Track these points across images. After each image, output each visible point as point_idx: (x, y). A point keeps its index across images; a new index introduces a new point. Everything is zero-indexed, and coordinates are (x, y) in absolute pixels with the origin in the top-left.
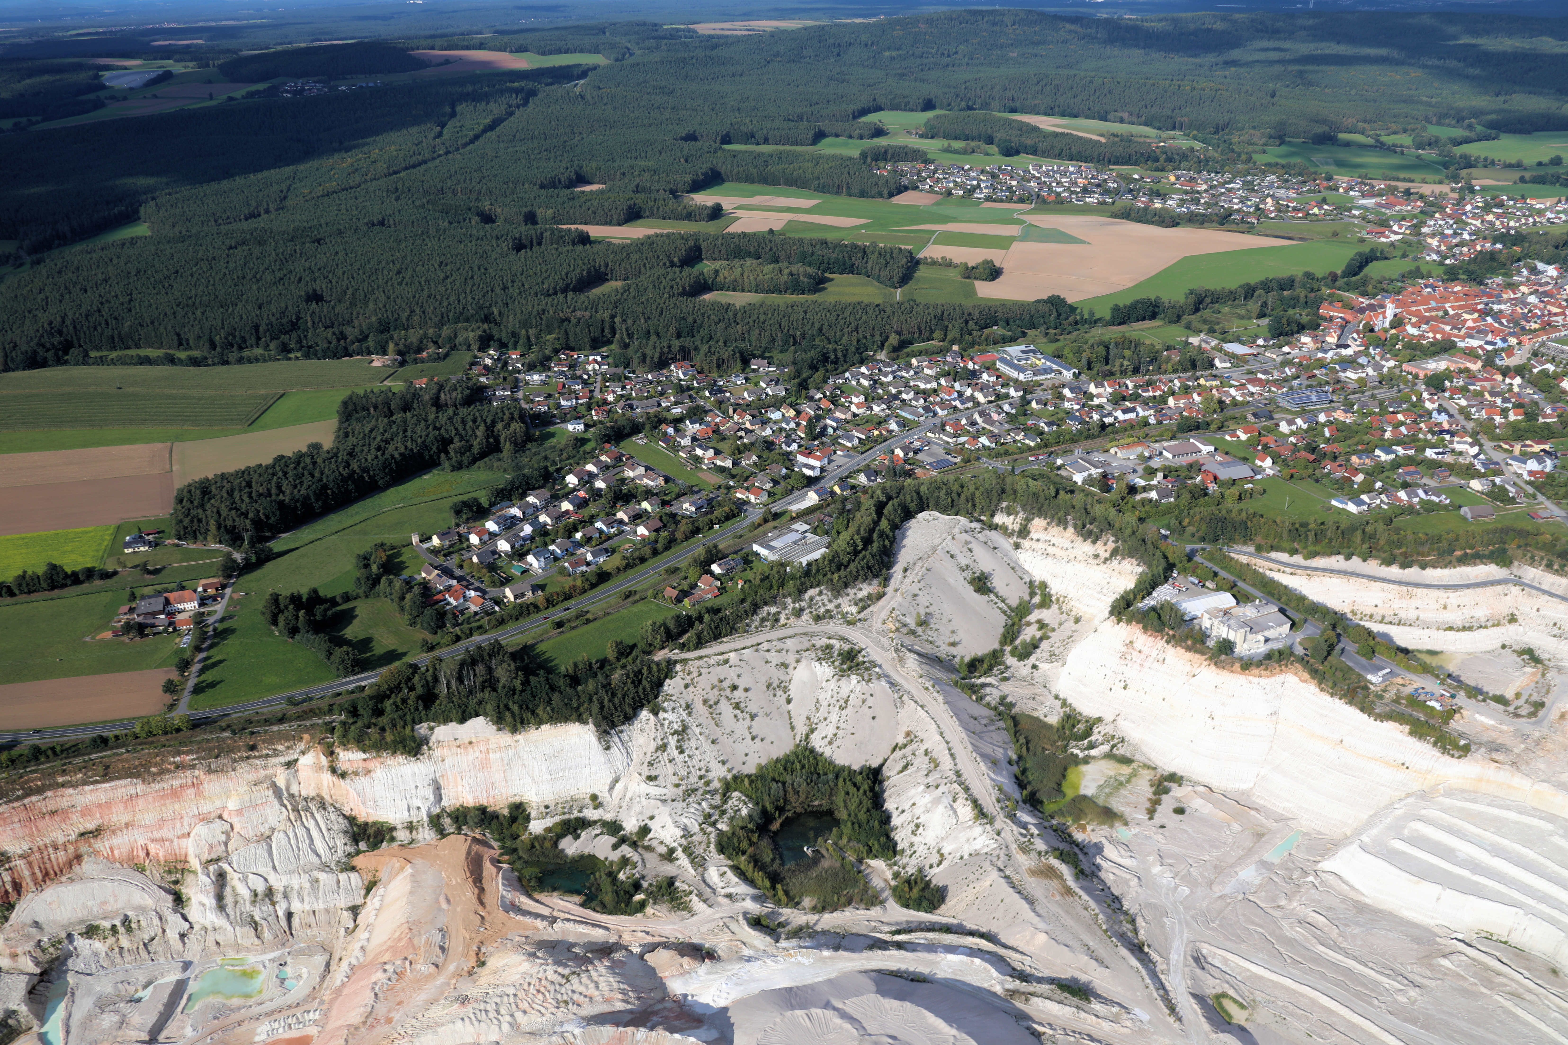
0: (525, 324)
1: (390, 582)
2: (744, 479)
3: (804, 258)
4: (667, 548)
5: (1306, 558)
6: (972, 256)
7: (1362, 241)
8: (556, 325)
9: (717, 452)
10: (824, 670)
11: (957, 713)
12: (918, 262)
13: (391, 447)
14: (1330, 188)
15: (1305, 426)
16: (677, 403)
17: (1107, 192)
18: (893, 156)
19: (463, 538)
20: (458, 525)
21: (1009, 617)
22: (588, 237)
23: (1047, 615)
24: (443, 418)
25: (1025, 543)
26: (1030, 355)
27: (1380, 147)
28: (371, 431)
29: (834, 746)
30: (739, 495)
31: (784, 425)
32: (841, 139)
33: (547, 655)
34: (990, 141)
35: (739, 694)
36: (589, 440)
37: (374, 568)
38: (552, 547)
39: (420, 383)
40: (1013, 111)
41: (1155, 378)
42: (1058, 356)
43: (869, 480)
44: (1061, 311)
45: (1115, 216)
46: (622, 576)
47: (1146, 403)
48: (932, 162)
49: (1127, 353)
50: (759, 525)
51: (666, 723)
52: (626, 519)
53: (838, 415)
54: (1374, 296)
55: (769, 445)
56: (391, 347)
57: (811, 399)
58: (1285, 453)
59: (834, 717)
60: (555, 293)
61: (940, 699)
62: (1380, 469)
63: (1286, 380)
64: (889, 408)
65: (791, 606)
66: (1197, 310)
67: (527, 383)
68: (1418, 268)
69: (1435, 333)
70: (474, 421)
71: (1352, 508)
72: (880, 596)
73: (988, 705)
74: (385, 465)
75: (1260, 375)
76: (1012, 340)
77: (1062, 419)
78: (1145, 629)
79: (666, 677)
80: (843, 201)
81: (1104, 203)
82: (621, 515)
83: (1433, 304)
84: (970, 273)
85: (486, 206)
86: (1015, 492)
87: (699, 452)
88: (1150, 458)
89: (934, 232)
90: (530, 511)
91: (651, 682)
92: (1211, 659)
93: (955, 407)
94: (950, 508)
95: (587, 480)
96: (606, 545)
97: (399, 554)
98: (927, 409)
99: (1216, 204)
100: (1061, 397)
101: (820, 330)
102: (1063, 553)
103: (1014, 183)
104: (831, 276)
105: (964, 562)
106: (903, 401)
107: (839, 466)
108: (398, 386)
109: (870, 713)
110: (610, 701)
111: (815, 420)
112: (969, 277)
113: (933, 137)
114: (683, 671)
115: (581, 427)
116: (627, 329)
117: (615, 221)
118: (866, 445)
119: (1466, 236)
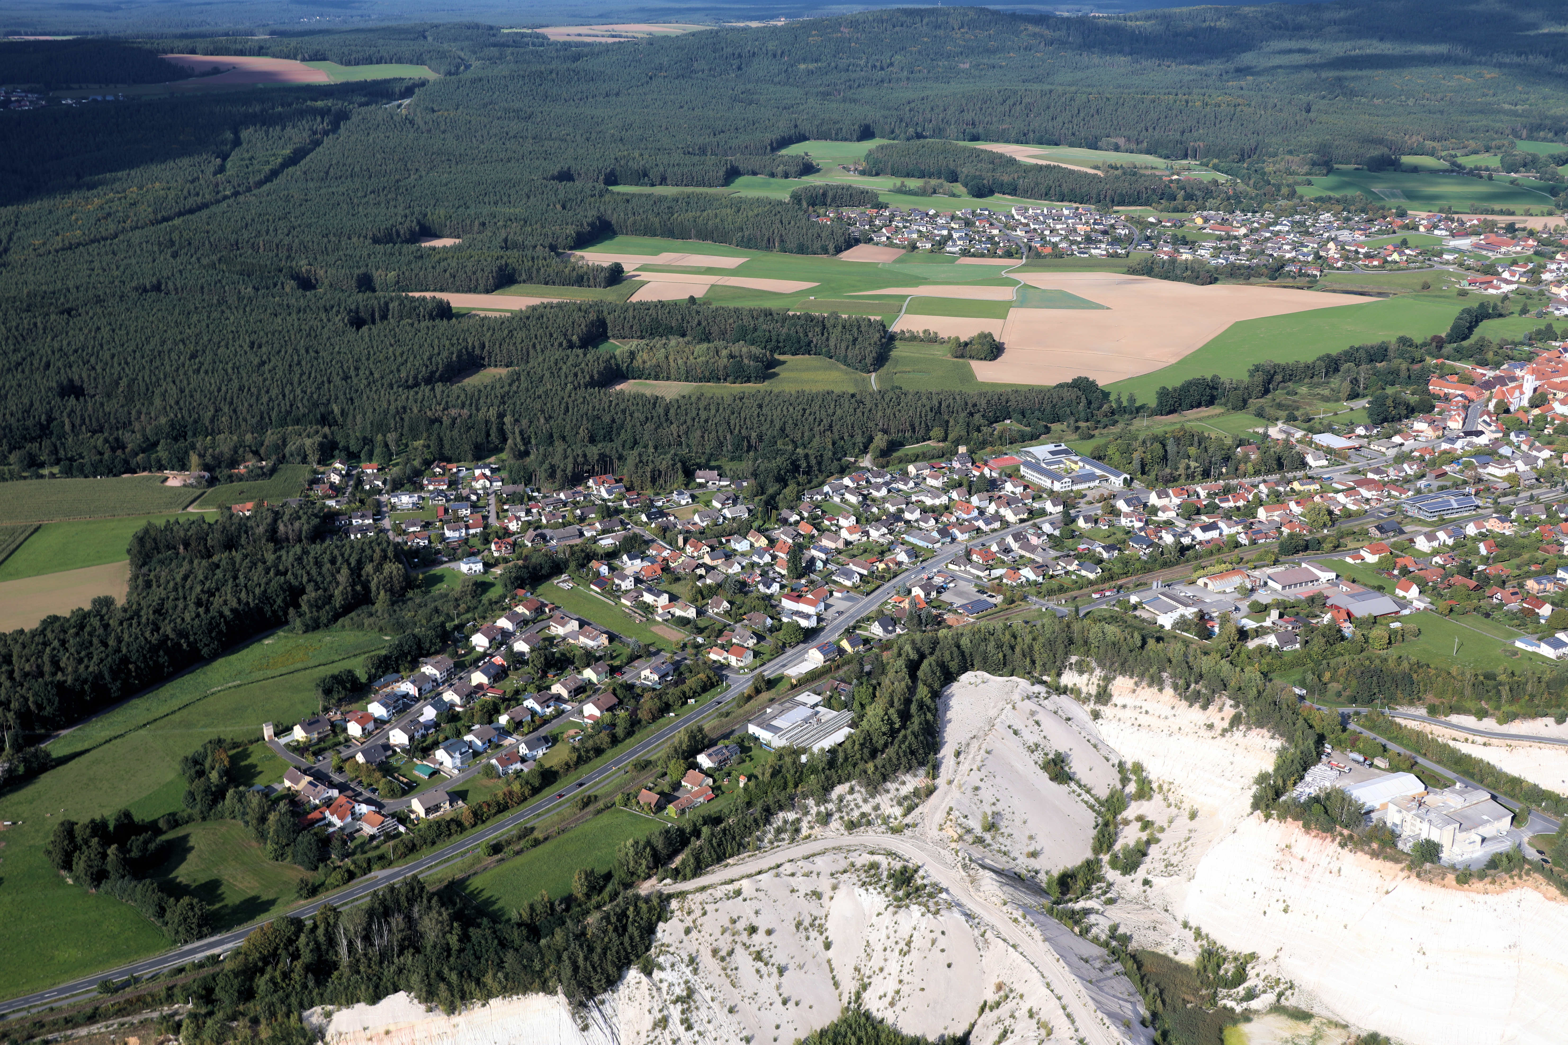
0: (381, 427)
1: (241, 797)
2: (716, 633)
3: (743, 334)
4: (630, 733)
5: (1500, 722)
6: (963, 328)
7: (1463, 293)
8: (422, 427)
9: (673, 598)
10: (874, 900)
11: (1063, 955)
12: (892, 338)
13: (217, 601)
14: (1406, 227)
15: (1450, 542)
16: (604, 532)
17: (1116, 241)
18: (834, 199)
19: (337, 728)
20: (326, 710)
21: (1099, 813)
22: (449, 308)
23: (1148, 809)
24: (288, 558)
25: (1107, 711)
26: (1062, 457)
27: (1459, 171)
28: (185, 578)
29: (898, 1007)
30: (713, 656)
31: (755, 559)
32: (760, 178)
33: (486, 895)
34: (953, 178)
35: (759, 939)
36: (492, 585)
37: (214, 776)
38: (468, 738)
39: (245, 510)
40: (975, 138)
41: (1234, 482)
42: (1098, 457)
43: (886, 630)
44: (1092, 397)
45: (1132, 271)
46: (573, 776)
47: (1228, 516)
48: (886, 207)
49: (1192, 451)
50: (749, 698)
51: (664, 986)
52: (565, 694)
53: (825, 543)
54: (1497, 366)
55: (742, 587)
56: (194, 459)
57: (785, 522)
58: (1434, 578)
59: (893, 966)
60: (417, 384)
61: (1037, 934)
63: (1407, 480)
64: (891, 531)
65: (814, 811)
66: (1267, 391)
67: (394, 507)
70: (333, 561)
71: (1547, 651)
72: (930, 791)
73: (1096, 940)
74: (212, 626)
75: (1370, 475)
76: (1034, 438)
77: (1124, 542)
78: (1307, 827)
79: (659, 919)
80: (775, 258)
81: (1116, 255)
82: (557, 689)
84: (962, 350)
85: (303, 265)
86: (1086, 642)
87: (648, 598)
88: (1252, 590)
89: (904, 297)
90: (428, 686)
91: (639, 927)
92: (1410, 868)
93: (978, 529)
94: (1002, 666)
95: (502, 639)
96: (543, 731)
97: (245, 755)
98: (944, 532)
99: (1263, 252)
100: (1115, 512)
101: (783, 430)
102: (1162, 724)
103: (995, 232)
104: (782, 358)
105: (1032, 740)
106: (907, 522)
107: (840, 613)
108: (211, 513)
109: (944, 959)
110: (586, 959)
111: (796, 551)
112: (962, 356)
113: (877, 174)
114: (681, 909)
115: (479, 567)
116: (521, 433)
117: (481, 287)
118: (871, 582)
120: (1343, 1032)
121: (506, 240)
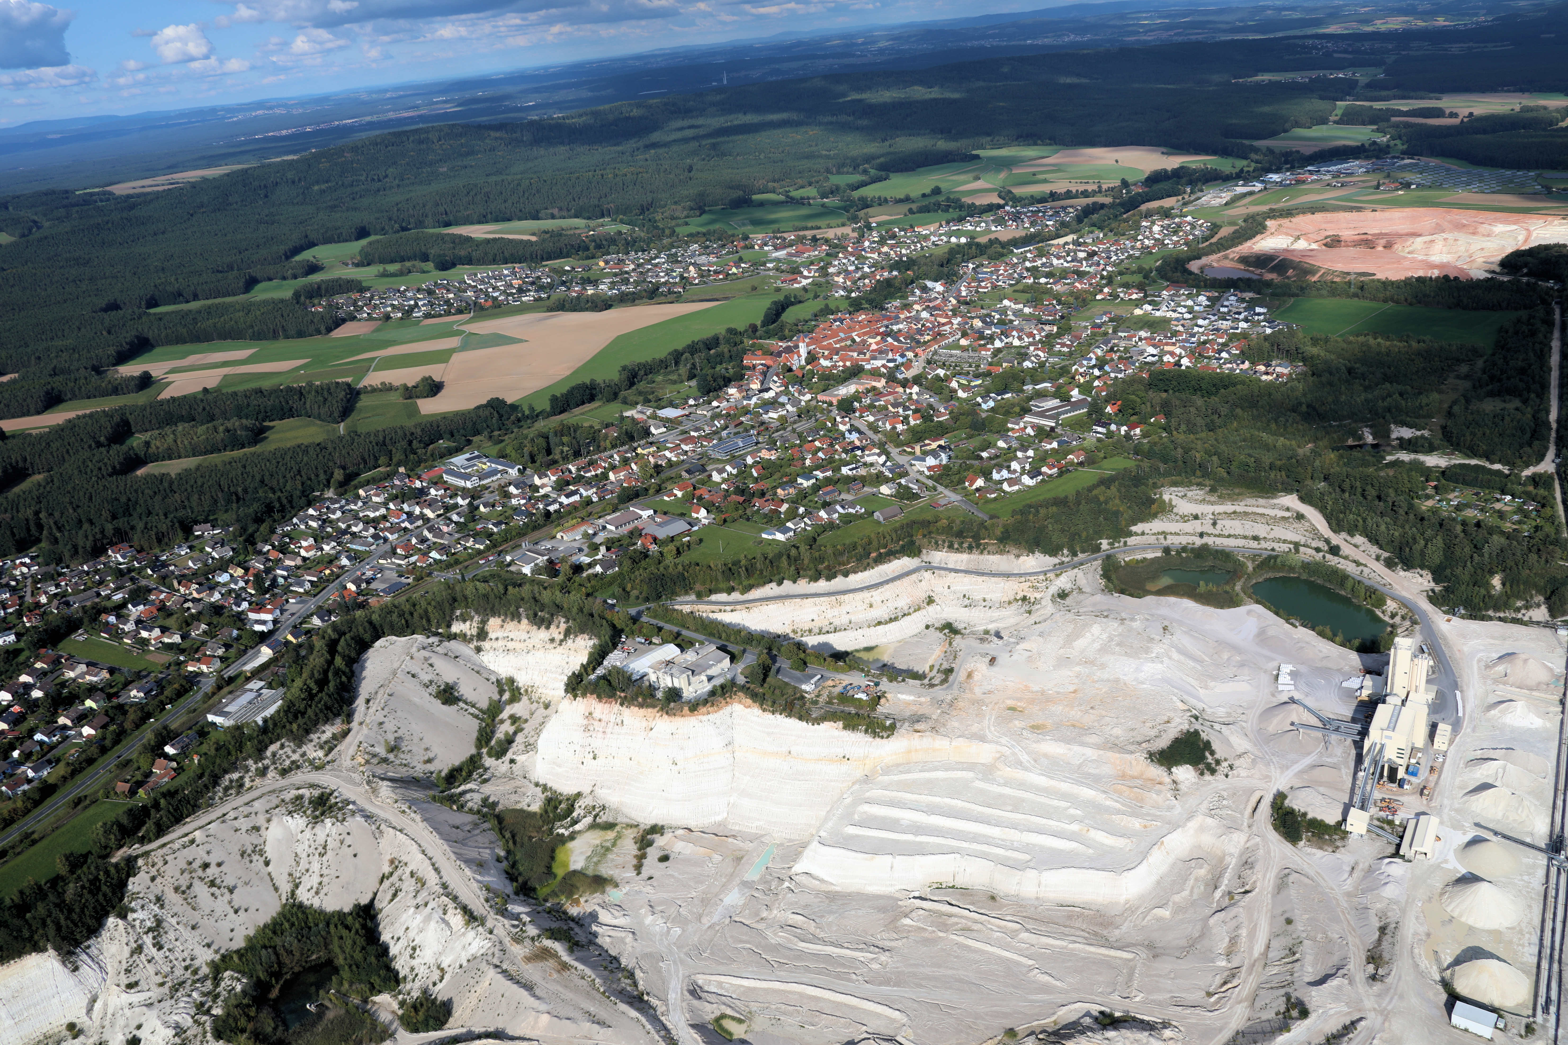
2: (193, 651)
3: (239, 411)
4: (117, 742)
5: (742, 593)
6: (410, 376)
7: (778, 290)
9: (164, 630)
10: (298, 822)
11: (436, 828)
12: (358, 393)
14: (746, 247)
15: (735, 472)
16: (117, 589)
17: (541, 288)
18: (327, 291)
21: (481, 720)
22: (4, 432)
23: (517, 709)
25: (486, 645)
26: (475, 462)
27: (792, 202)
29: (321, 895)
30: (190, 669)
31: (232, 586)
32: (275, 282)
34: (425, 258)
35: (212, 871)
36: (22, 650)
40: (448, 224)
41: (595, 457)
42: (502, 456)
43: (323, 620)
44: (502, 412)
45: (550, 310)
46: (69, 784)
47: (588, 483)
48: (368, 289)
49: (565, 439)
50: (214, 694)
51: (137, 923)
52: (69, 723)
53: (288, 563)
54: (789, 339)
55: (217, 610)
57: (260, 553)
58: (718, 500)
59: (315, 867)
61: (418, 818)
62: (803, 496)
63: (715, 433)
64: (339, 544)
65: (253, 768)
66: (632, 384)
68: (827, 306)
69: (844, 361)
71: (780, 537)
72: (345, 734)
73: (471, 810)
75: (692, 433)
76: (458, 451)
77: (510, 517)
78: (599, 697)
79: (128, 876)
80: (280, 345)
81: (540, 299)
82: (62, 720)
83: (842, 335)
84: (410, 393)
86: (466, 598)
87: (144, 634)
88: (595, 534)
89: (373, 359)
91: (112, 886)
92: (662, 709)
93: (405, 529)
94: (405, 629)
95: (22, 692)
96: (48, 757)
98: (379, 536)
99: (645, 281)
100: (508, 496)
101: (262, 481)
102: (522, 645)
103: (451, 296)
104: (271, 424)
105: (426, 678)
106: (353, 534)
107: (292, 614)
109: (351, 851)
110: (67, 919)
111: (264, 573)
112: (410, 397)
113: (369, 264)
114: (146, 864)
115: (12, 638)
116: (55, 523)
117: (32, 410)
118: (319, 586)
119: (866, 269)
120: (635, 830)
121: (54, 369)
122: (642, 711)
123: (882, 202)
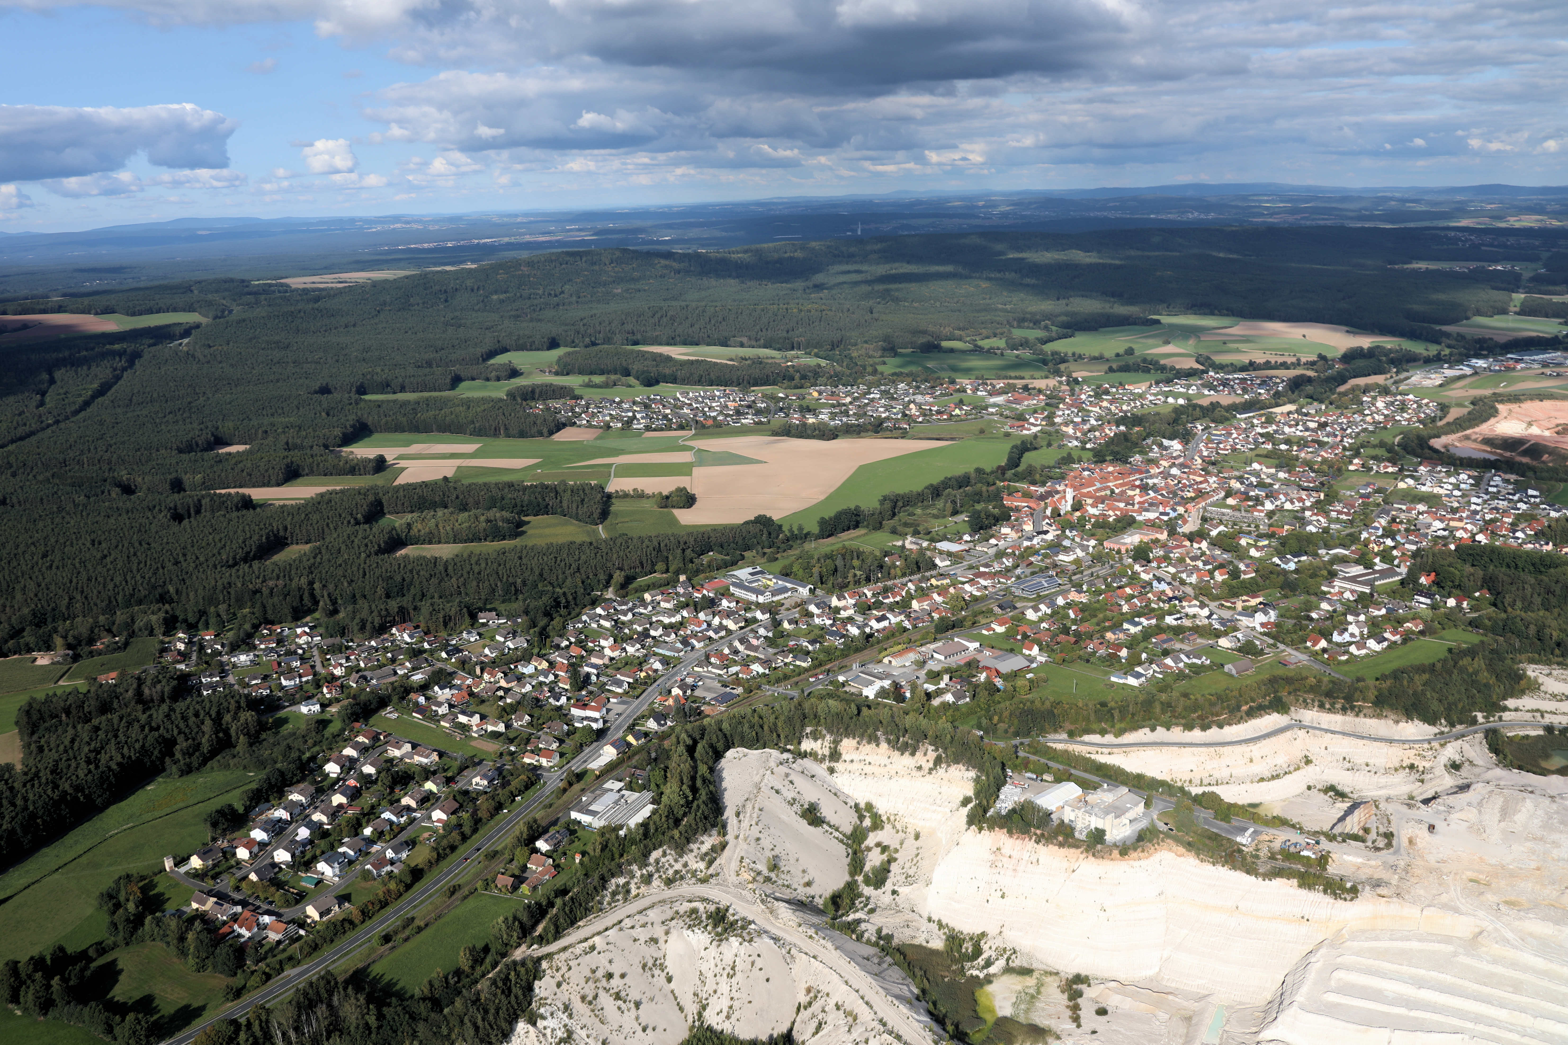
0: (212, 600)
1: (158, 921)
2: (525, 741)
3: (493, 503)
4: (475, 831)
5: (1116, 736)
6: (666, 485)
7: (1007, 435)
8: (246, 597)
9: (483, 717)
10: (699, 938)
11: (851, 957)
12: (609, 496)
13: (103, 758)
14: (958, 391)
15: (1049, 611)
16: (414, 669)
17: (759, 412)
18: (541, 395)
19: (227, 854)
20: (214, 839)
21: (847, 845)
22: (251, 500)
23: (883, 836)
24: (157, 716)
25: (839, 766)
26: (759, 577)
27: (977, 351)
28: (73, 741)
29: (733, 1019)
30: (527, 760)
31: (541, 679)
32: (477, 382)
33: (387, 978)
34: (627, 373)
35: (616, 982)
36: (330, 721)
37: (131, 906)
38: (341, 850)
39: (110, 678)
40: (636, 343)
41: (889, 583)
42: (786, 574)
43: (659, 724)
44: (770, 529)
45: (775, 434)
46: (435, 871)
47: (891, 608)
48: (580, 397)
49: (854, 563)
50: (565, 790)
51: (548, 1032)
52: (413, 804)
53: (594, 660)
54: (1043, 484)
55: (537, 702)
56: (58, 641)
57: (558, 647)
58: (1046, 638)
59: (724, 988)
60: (235, 564)
61: (829, 945)
62: (1136, 642)
63: (1008, 570)
64: (643, 647)
65: (638, 874)
66: (894, 515)
67: (234, 666)
68: (1069, 454)
69: (1114, 510)
70: (197, 715)
71: (1132, 681)
72: (723, 846)
73: (868, 942)
74: (103, 778)
75: (982, 569)
76: (734, 564)
77: (822, 637)
78: (1010, 833)
79: (535, 978)
80: (502, 443)
81: (761, 423)
82: (406, 801)
83: (1098, 485)
84: (666, 501)
85: (123, 475)
86: (816, 716)
87: (462, 719)
88: (925, 662)
89: (610, 465)
90: (297, 811)
91: (521, 987)
92: (1087, 851)
93: (710, 638)
94: (756, 742)
95: (349, 765)
96: (403, 837)
97: (152, 885)
98: (685, 642)
99: (865, 414)
100: (809, 615)
101: (541, 575)
102: (882, 770)
103: (668, 411)
104: (527, 519)
105: (790, 795)
106: (654, 638)
107: (619, 715)
108: (81, 684)
109: (762, 975)
110: (483, 1020)
111: (573, 668)
112: (666, 507)
113: (568, 374)
114: (551, 967)
115: (317, 708)
116: (329, 595)
117: (273, 482)
118: (637, 688)
119: (1093, 422)
120: (1057, 978)
121: (287, 443)
122: (1064, 851)
123: (1078, 358)
